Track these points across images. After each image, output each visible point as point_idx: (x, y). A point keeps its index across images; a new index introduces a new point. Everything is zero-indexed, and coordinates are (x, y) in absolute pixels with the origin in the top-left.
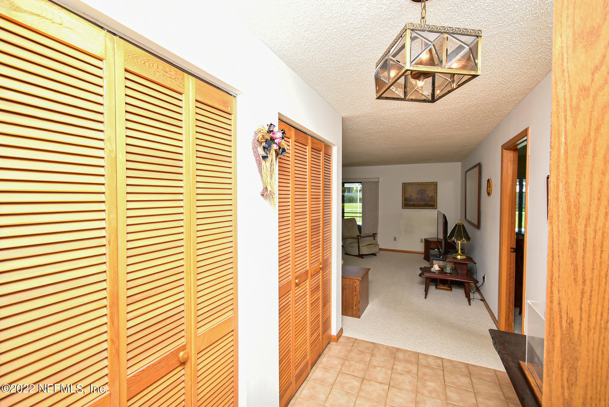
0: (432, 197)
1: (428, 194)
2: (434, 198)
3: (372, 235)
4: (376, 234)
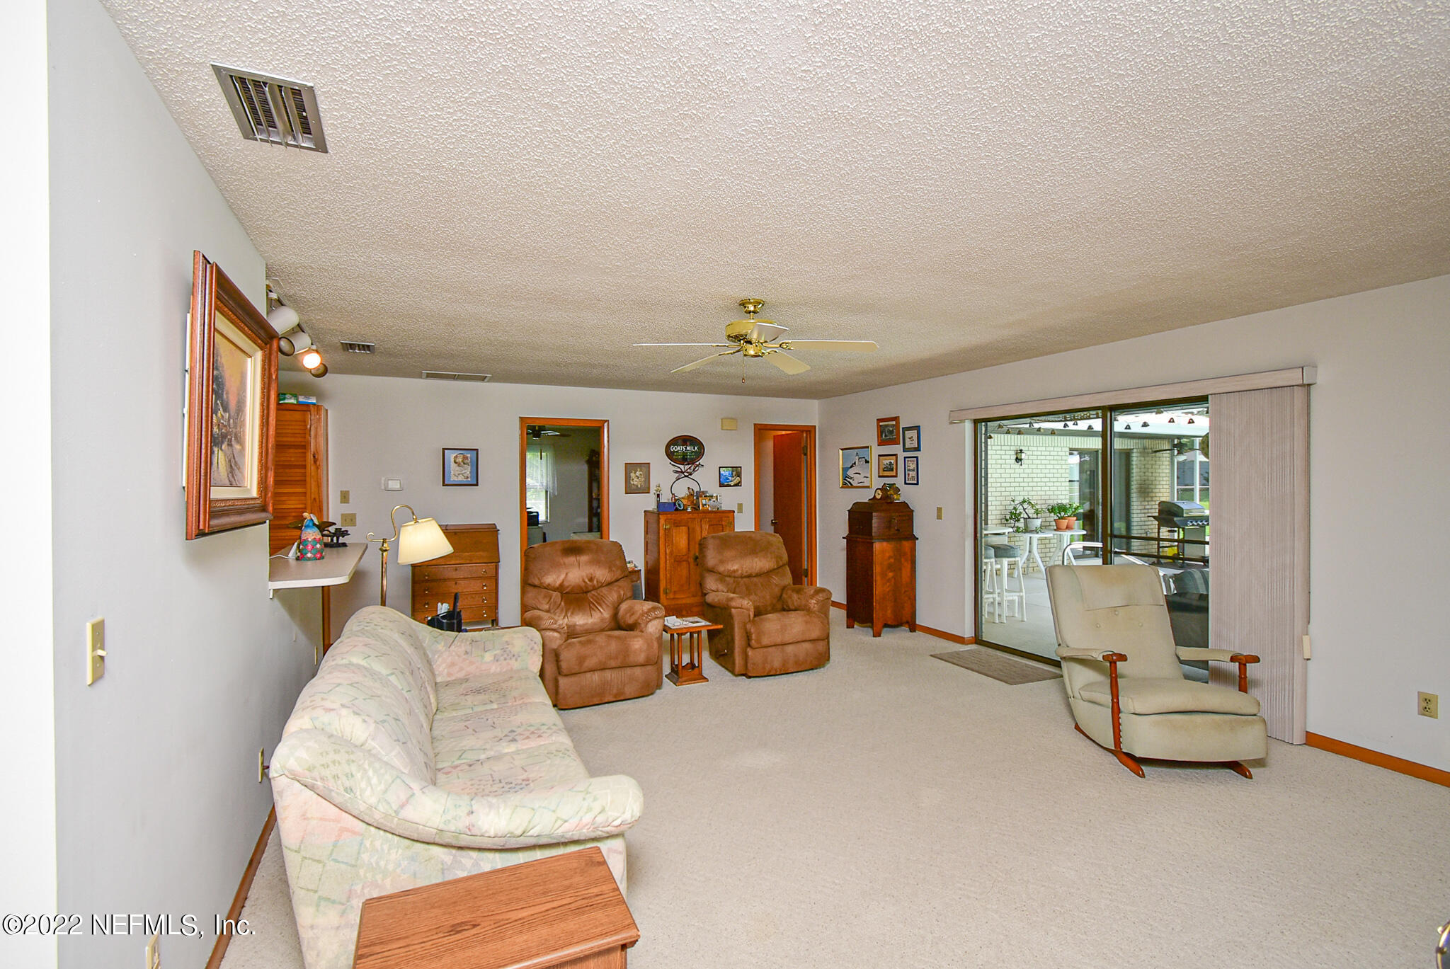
3: (1229, 660)
4: (1256, 660)
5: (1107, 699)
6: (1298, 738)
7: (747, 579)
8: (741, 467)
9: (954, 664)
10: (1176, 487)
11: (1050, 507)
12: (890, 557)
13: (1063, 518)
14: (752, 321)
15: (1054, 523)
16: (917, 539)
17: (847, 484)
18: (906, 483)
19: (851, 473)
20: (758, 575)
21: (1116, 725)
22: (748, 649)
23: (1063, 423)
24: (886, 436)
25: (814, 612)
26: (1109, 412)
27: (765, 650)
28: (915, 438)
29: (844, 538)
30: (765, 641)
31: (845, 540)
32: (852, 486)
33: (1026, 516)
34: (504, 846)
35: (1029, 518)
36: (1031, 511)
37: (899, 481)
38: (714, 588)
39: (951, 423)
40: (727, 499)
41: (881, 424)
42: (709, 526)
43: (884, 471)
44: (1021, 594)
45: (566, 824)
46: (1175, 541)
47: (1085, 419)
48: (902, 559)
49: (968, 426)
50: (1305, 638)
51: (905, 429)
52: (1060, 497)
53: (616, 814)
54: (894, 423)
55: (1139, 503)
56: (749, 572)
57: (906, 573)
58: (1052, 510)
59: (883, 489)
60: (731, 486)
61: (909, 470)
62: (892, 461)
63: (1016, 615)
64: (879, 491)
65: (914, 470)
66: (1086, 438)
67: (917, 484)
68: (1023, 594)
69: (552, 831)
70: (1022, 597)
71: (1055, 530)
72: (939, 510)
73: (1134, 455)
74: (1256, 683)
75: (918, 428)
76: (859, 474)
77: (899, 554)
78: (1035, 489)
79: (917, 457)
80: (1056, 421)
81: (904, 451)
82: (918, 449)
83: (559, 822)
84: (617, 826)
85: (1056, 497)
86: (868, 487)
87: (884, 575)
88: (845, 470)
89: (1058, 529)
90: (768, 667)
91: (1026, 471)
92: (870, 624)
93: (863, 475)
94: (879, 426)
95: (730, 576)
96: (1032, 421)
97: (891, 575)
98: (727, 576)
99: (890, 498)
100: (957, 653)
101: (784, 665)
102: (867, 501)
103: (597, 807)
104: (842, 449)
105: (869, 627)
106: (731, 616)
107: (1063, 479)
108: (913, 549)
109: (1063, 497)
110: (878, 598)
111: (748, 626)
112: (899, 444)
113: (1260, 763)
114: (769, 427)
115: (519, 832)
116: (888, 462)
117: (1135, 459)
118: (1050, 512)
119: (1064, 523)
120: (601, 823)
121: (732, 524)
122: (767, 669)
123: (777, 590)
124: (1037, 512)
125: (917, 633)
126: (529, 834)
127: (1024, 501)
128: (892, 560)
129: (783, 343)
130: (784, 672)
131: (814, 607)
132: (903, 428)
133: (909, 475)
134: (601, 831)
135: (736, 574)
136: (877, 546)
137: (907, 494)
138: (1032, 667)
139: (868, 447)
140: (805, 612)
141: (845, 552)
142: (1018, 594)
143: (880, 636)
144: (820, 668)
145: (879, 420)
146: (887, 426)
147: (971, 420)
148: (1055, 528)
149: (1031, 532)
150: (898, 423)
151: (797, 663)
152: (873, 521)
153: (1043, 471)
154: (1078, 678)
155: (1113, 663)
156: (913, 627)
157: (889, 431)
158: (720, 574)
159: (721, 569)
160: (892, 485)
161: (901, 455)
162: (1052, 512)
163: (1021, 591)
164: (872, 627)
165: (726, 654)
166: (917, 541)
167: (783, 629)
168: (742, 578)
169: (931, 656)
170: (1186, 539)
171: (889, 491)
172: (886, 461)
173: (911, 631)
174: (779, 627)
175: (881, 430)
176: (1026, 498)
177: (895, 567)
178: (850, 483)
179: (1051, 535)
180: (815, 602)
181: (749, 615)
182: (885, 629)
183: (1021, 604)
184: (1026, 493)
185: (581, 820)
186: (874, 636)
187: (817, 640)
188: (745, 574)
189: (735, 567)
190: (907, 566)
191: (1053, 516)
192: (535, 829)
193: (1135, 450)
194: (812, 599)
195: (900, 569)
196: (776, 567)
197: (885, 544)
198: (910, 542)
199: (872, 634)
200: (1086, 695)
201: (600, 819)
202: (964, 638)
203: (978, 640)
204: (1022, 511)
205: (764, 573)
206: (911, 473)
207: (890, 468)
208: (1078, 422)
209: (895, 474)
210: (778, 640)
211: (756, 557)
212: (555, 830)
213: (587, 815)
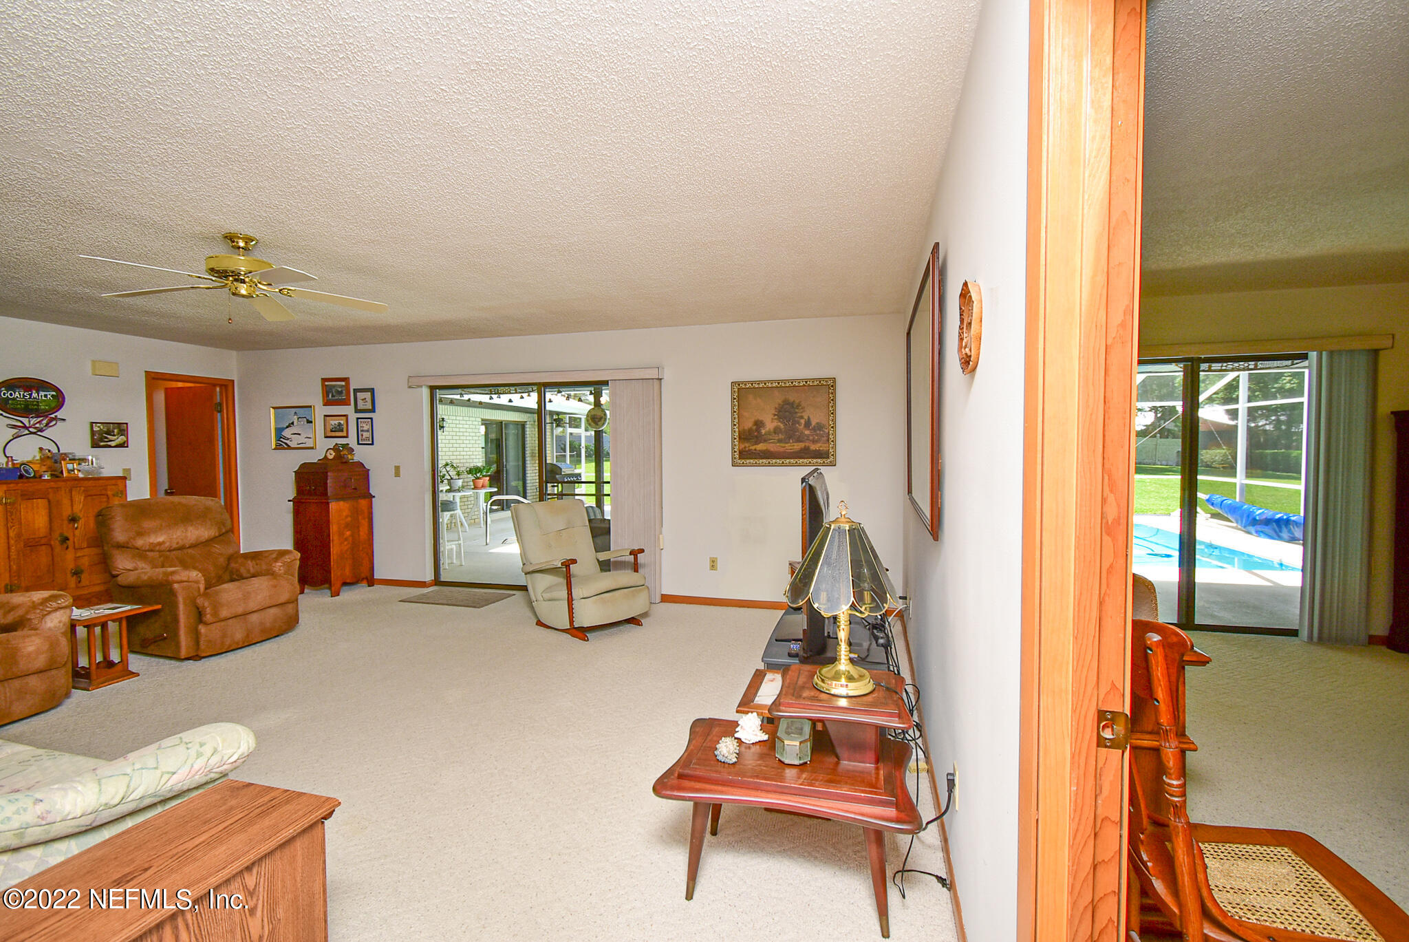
0: (820, 427)
1: (809, 418)
2: (827, 431)
3: (628, 554)
4: (642, 551)
5: (564, 594)
6: (658, 599)
7: (180, 551)
8: (127, 424)
9: (424, 603)
10: (555, 454)
11: (468, 469)
12: (347, 517)
13: (478, 478)
14: (242, 258)
15: (472, 483)
16: (374, 497)
17: (282, 444)
18: (359, 444)
19: (287, 433)
20: (193, 546)
21: (571, 609)
22: (200, 627)
23: (488, 396)
24: (333, 396)
25: (280, 575)
26: (542, 388)
27: (223, 623)
28: (369, 400)
29: (289, 501)
30: (224, 613)
31: (292, 503)
32: (289, 447)
33: (449, 478)
34: (90, 825)
35: (452, 479)
36: (453, 473)
37: (352, 441)
38: (129, 566)
39: (410, 387)
40: (108, 463)
41: (326, 383)
42: (85, 497)
43: (332, 431)
44: (460, 542)
45: (175, 776)
46: (555, 494)
47: (506, 393)
48: (360, 517)
49: (425, 392)
50: (660, 536)
51: (356, 391)
52: (475, 461)
53: (230, 751)
54: (343, 383)
55: (531, 465)
56: (181, 543)
57: (363, 531)
58: (470, 471)
59: (336, 448)
60: (110, 446)
61: (362, 431)
62: (342, 422)
63: (455, 561)
64: (332, 452)
65: (368, 431)
66: (493, 411)
67: (372, 444)
68: (461, 542)
69: (159, 788)
70: (460, 544)
71: (473, 489)
72: (397, 469)
73: (527, 426)
74: (644, 566)
75: (372, 391)
76: (299, 434)
77: (355, 512)
78: (455, 453)
79: (371, 419)
80: (483, 394)
81: (356, 412)
82: (373, 410)
83: (166, 777)
84: (232, 763)
85: (471, 461)
86: (312, 448)
87: (341, 534)
88: (279, 431)
89: (476, 488)
90: (228, 642)
91: (448, 437)
92: (327, 586)
93: (304, 435)
94: (323, 385)
95: (152, 551)
96: (463, 392)
97: (348, 533)
98: (149, 551)
99: (344, 458)
100: (424, 595)
101: (248, 636)
102: (316, 461)
103: (208, 750)
104: (273, 408)
105: (327, 588)
106: (173, 593)
107: (477, 445)
108: (371, 506)
109: (477, 461)
110: (335, 558)
111: (200, 601)
112: (350, 405)
113: (645, 615)
114: (167, 377)
115: (116, 801)
116: (336, 422)
117: (528, 429)
118: (468, 474)
119: (480, 482)
120: (215, 765)
121: (124, 492)
122: (227, 643)
123: (222, 561)
124: (458, 474)
125: (376, 587)
126: (129, 799)
127: (447, 465)
128: (349, 519)
129: (284, 289)
130: (248, 643)
131: (280, 570)
132: (354, 390)
133: (362, 435)
134: (216, 773)
135: (163, 548)
136: (333, 506)
137: (361, 454)
138: (490, 593)
139: (311, 407)
140: (269, 577)
141: (292, 515)
142: (457, 542)
143: (338, 595)
144: (287, 633)
145: (324, 380)
146: (334, 386)
147: (427, 386)
148: (473, 487)
149: (454, 491)
150: (347, 386)
151: (263, 631)
152: (328, 481)
153: (462, 438)
154: (540, 585)
155: (568, 567)
156: (371, 582)
157: (335, 392)
158: (137, 549)
159: (140, 542)
160: (345, 446)
161: (353, 417)
162: (470, 473)
163: (459, 539)
164: (330, 588)
165: (165, 638)
166: (373, 499)
167: (246, 597)
168: (170, 551)
169: (400, 601)
170: (564, 493)
171: (341, 451)
172: (334, 422)
173: (369, 586)
174: (240, 596)
175: (327, 391)
176: (449, 461)
177: (354, 526)
178: (286, 444)
179: (471, 493)
180: (280, 564)
181: (199, 588)
182: (344, 588)
183: (459, 553)
184: (447, 457)
185: (192, 766)
186: (332, 597)
187: (285, 603)
188: (175, 546)
189: (161, 539)
190: (365, 523)
191: (471, 477)
192: (140, 789)
193: (528, 423)
194: (276, 562)
195: (358, 527)
196: (217, 534)
197: (342, 503)
198: (367, 500)
199: (330, 595)
200: (547, 596)
201: (215, 760)
202: (425, 582)
203: (437, 582)
204: (446, 473)
205: (203, 543)
206: (364, 434)
207: (339, 428)
208: (501, 395)
209: (345, 435)
210: (240, 610)
211: (192, 525)
212: (162, 787)
213: (198, 760)
